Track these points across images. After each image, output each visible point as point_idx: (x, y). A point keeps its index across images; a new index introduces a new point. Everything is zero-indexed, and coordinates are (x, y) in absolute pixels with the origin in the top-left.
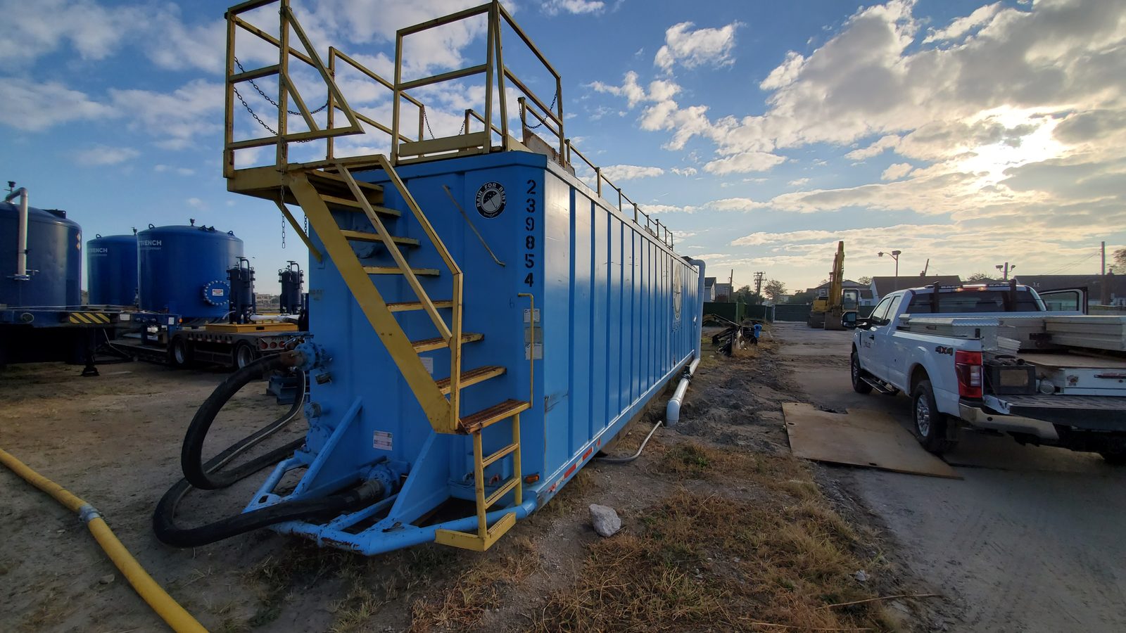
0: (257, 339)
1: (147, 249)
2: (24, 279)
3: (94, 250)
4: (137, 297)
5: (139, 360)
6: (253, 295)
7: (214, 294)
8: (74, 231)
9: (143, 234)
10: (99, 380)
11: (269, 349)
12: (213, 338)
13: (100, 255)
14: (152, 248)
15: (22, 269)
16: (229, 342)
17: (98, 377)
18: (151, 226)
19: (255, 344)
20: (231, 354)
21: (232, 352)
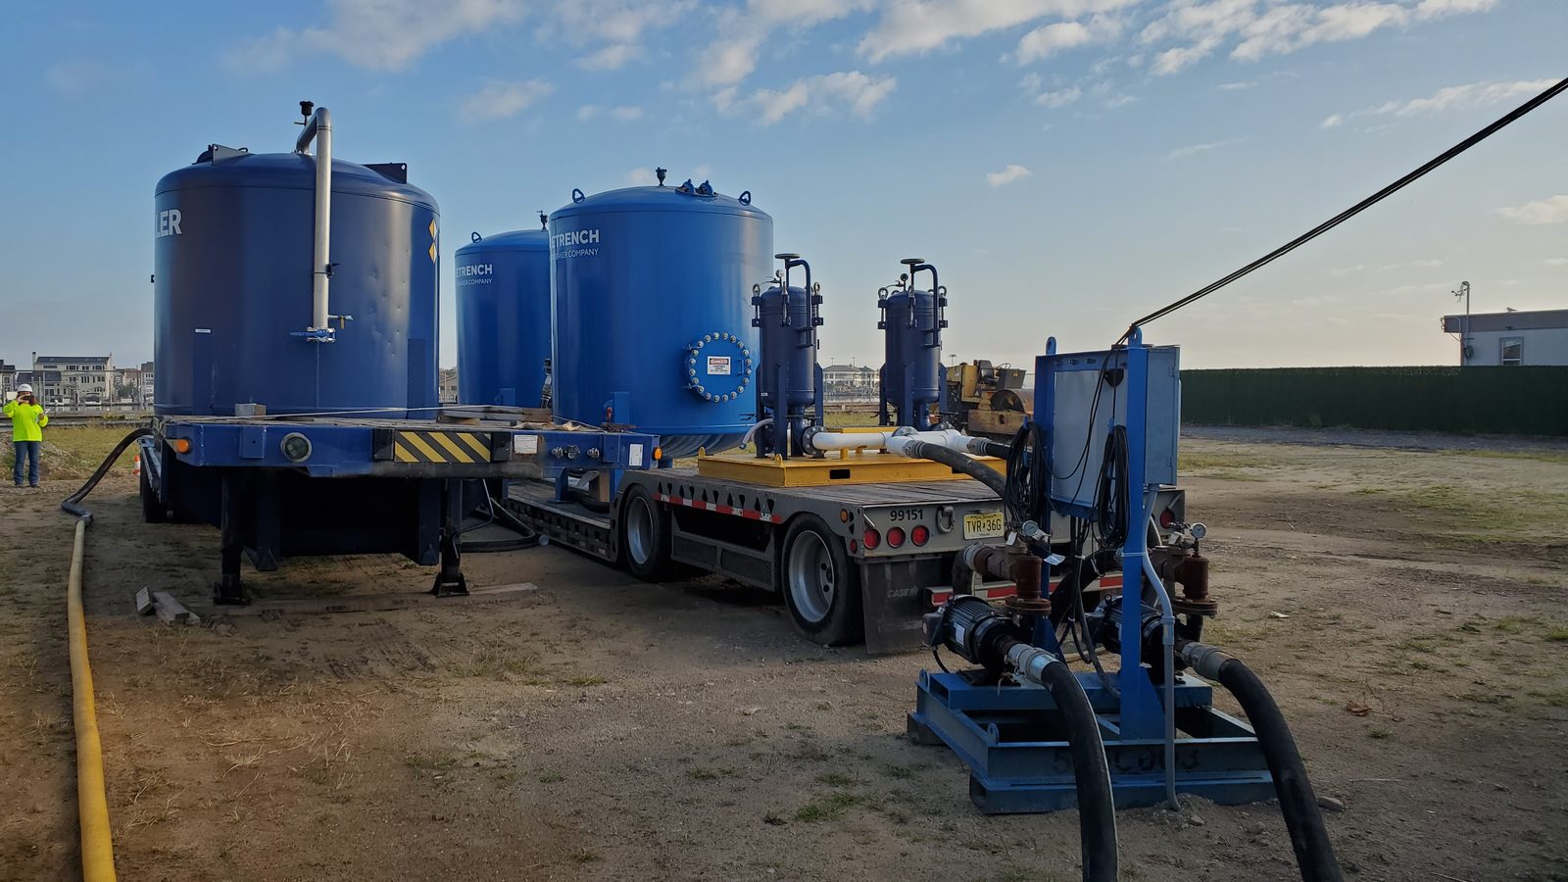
0: (851, 517)
1: (567, 254)
2: (323, 340)
3: (467, 271)
4: (548, 381)
5: (551, 542)
6: (818, 370)
7: (711, 370)
8: (423, 216)
9: (561, 215)
10: (466, 608)
11: (884, 550)
12: (723, 500)
13: (478, 281)
14: (582, 252)
15: (321, 314)
16: (766, 518)
17: (466, 600)
18: (578, 195)
19: (841, 529)
20: (769, 554)
21: (771, 547)
